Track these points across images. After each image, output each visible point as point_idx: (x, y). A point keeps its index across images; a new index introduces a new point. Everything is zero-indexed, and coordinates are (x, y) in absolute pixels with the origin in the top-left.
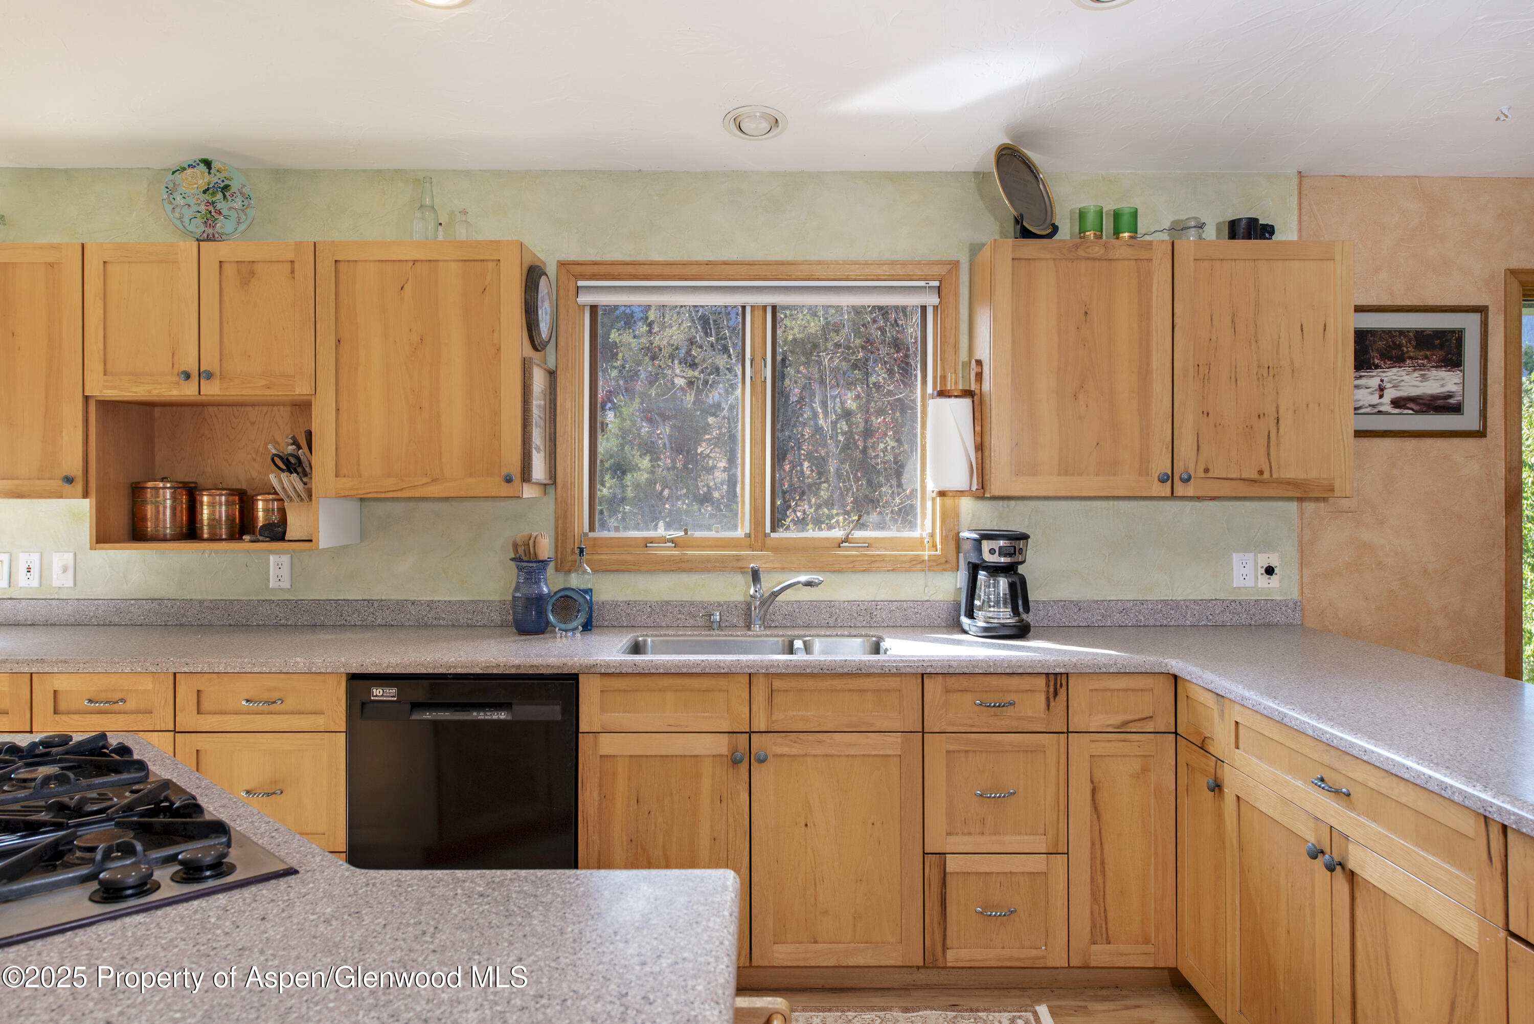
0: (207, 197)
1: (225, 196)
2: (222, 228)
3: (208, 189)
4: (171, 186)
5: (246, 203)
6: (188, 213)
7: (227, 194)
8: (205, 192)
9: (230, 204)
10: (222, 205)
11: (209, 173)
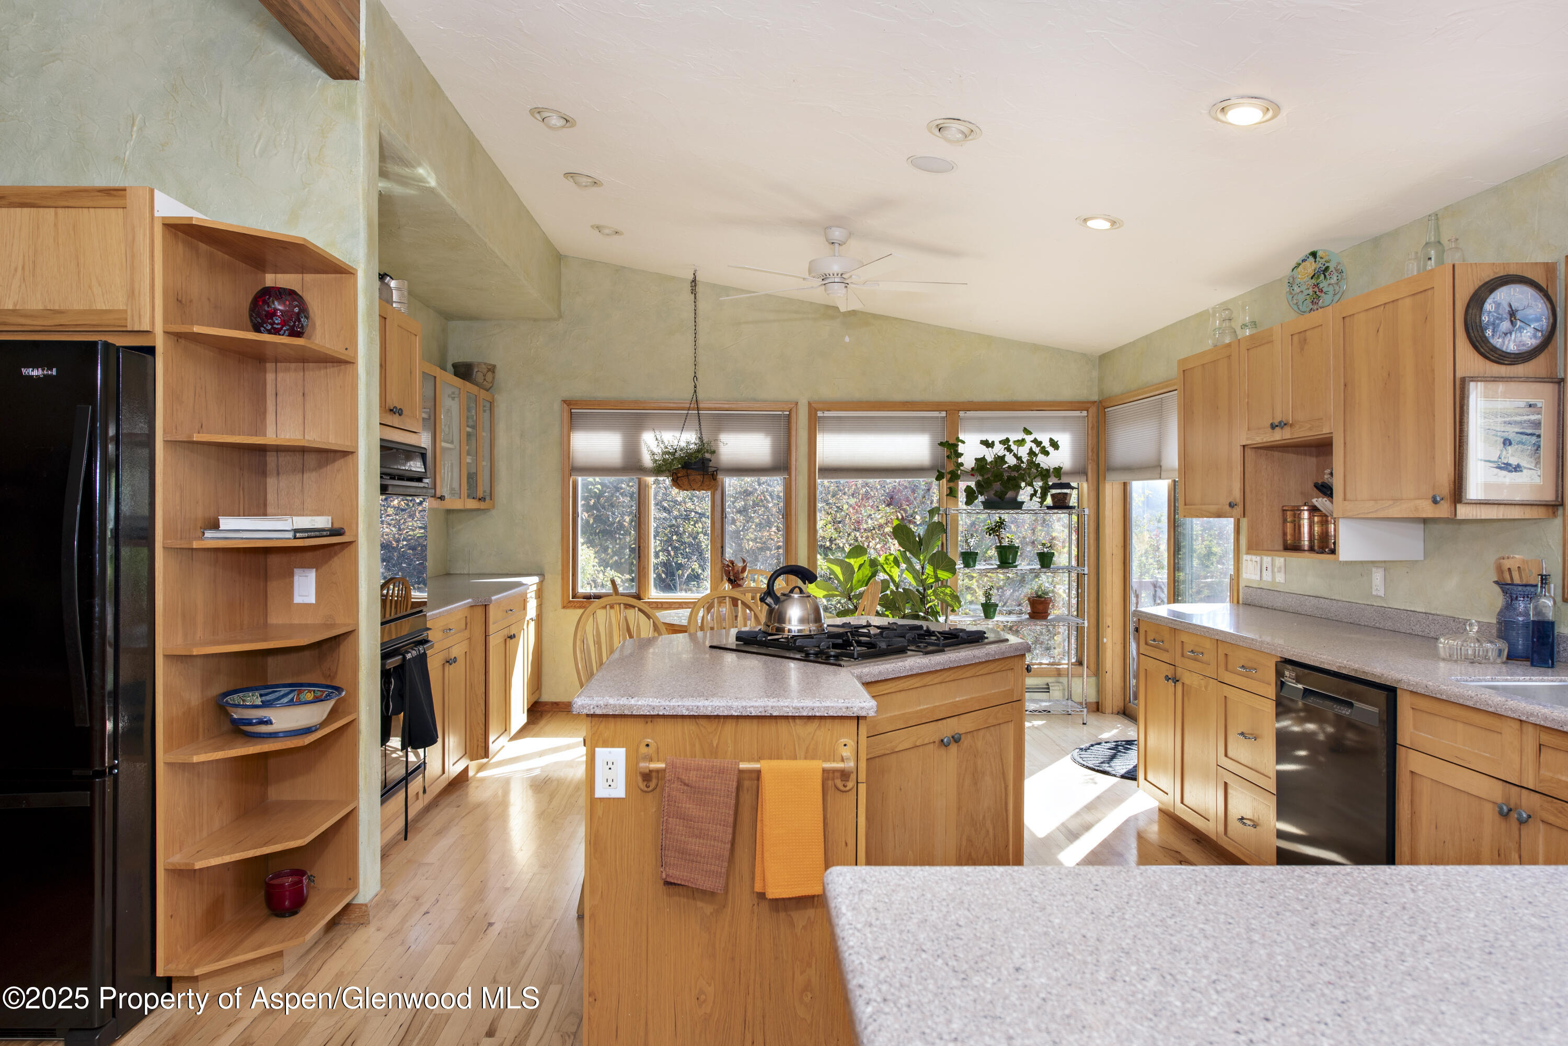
0: (1314, 281)
1: (1325, 276)
2: (1323, 302)
3: (1314, 275)
4: (1291, 280)
5: (1339, 277)
6: (1301, 297)
7: (1327, 274)
8: (1312, 278)
9: (1328, 282)
10: (1324, 285)
11: (1315, 262)
